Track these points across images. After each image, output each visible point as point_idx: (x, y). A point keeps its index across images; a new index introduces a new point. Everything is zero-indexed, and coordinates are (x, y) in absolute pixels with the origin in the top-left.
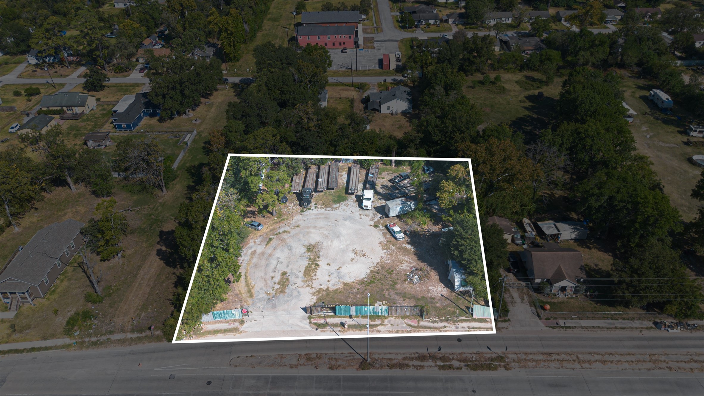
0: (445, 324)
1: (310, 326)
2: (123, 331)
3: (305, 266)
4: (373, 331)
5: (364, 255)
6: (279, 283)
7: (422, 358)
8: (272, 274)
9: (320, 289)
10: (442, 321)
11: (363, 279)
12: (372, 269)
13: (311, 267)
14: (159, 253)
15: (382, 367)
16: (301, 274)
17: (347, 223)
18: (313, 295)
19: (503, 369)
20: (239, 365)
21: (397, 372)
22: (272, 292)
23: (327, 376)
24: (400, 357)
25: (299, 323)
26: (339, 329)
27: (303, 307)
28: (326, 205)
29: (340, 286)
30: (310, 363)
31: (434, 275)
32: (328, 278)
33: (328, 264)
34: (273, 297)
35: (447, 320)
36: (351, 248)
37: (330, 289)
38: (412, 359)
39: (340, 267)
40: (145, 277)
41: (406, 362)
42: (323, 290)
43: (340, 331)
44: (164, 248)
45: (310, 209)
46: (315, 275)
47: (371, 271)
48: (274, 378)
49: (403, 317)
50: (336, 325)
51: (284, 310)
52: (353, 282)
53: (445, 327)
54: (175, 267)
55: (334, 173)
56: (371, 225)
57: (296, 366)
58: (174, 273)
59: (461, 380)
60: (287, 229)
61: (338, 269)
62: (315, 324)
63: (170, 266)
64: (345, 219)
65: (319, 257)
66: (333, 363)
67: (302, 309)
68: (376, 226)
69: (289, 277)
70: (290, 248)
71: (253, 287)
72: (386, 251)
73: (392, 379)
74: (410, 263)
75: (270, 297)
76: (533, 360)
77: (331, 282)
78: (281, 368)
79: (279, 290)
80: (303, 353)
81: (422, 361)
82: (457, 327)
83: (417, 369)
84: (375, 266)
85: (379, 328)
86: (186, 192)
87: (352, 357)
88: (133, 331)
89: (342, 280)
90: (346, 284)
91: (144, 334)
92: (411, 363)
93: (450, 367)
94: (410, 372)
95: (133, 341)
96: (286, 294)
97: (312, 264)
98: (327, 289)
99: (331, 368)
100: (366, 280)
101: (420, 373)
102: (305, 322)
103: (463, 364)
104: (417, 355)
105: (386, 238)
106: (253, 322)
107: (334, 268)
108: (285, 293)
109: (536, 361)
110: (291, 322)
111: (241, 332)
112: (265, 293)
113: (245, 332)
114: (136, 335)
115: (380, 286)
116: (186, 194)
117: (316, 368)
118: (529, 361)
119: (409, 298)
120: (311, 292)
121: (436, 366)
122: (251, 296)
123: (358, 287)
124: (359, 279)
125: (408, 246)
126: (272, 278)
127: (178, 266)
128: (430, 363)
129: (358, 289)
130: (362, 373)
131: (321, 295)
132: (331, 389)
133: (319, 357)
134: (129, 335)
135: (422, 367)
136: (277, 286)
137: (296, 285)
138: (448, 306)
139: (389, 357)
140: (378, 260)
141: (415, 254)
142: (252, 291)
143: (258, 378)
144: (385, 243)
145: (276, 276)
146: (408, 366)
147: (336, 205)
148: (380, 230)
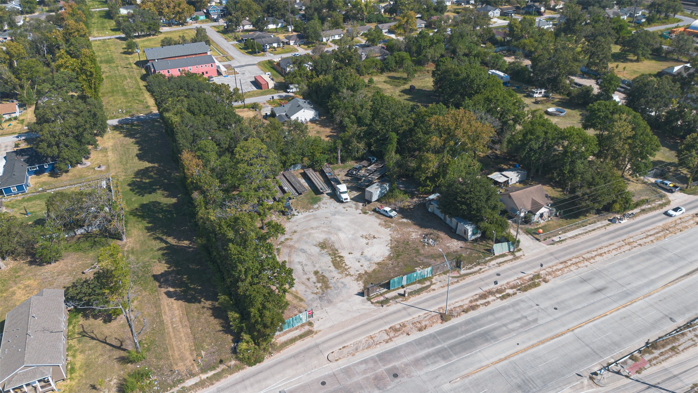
0: (478, 267)
1: (375, 306)
2: (192, 375)
3: (330, 262)
4: (430, 291)
5: (375, 238)
6: (319, 282)
7: (483, 296)
8: (305, 277)
9: (359, 274)
10: (475, 266)
11: (389, 256)
12: (390, 246)
13: (336, 260)
14: (169, 295)
15: (459, 314)
16: (332, 268)
17: (338, 217)
18: (357, 281)
19: (544, 283)
20: (340, 358)
21: (472, 314)
22: (317, 291)
23: (422, 337)
24: (467, 302)
25: (363, 307)
26: (401, 299)
27: (356, 293)
28: (306, 208)
29: (375, 266)
30: (399, 333)
31: (442, 234)
32: (359, 264)
33: (349, 253)
34: (323, 294)
35: (479, 264)
36: (359, 235)
37: (368, 272)
38: (476, 300)
39: (362, 252)
40: (174, 320)
41: (474, 304)
42: (363, 274)
43: (402, 301)
44: (171, 290)
45: (294, 215)
46: (346, 265)
47: (391, 248)
48: (379, 356)
49: (445, 273)
50: (395, 298)
51: (341, 301)
52: (383, 260)
53: (481, 269)
54: (200, 302)
55: (293, 180)
56: (360, 213)
57: (390, 339)
58: (203, 307)
59: (523, 301)
60: (287, 236)
61: (362, 255)
62: (378, 302)
63: (194, 302)
64: (334, 215)
65: (337, 250)
66: (419, 325)
67: (357, 295)
68: (365, 213)
69: (324, 274)
70: (304, 251)
71: (297, 293)
72: (389, 229)
73: (474, 320)
74: (416, 232)
75: (320, 295)
76: (559, 270)
77: (364, 266)
78: (378, 346)
79: (323, 287)
80: (387, 327)
81: (485, 299)
82: (489, 267)
83: (486, 306)
84: (391, 243)
85: (433, 287)
86: (149, 234)
87: (430, 316)
88: (204, 370)
89: (372, 262)
90: (378, 264)
91: (219, 370)
92: (478, 303)
93: (508, 295)
94: (482, 310)
95: (211, 380)
96: (332, 288)
97: (335, 257)
98: (366, 272)
99: (420, 330)
100: (392, 255)
101: (490, 308)
102: (367, 304)
103: (515, 290)
104: (478, 296)
105: (381, 219)
106: (320, 320)
107: (357, 254)
108: (330, 287)
109: (560, 270)
110: (355, 308)
111: (316, 332)
112: (312, 293)
113: (320, 331)
114: (210, 374)
115: (407, 256)
116: (150, 236)
117: (408, 334)
118: (556, 271)
119: (438, 258)
120: (353, 279)
121: (498, 298)
122: (301, 300)
123: (391, 262)
124: (386, 256)
125: (405, 220)
126: (308, 279)
127: (202, 300)
128: (491, 298)
129: (392, 264)
130: (447, 325)
131: (364, 278)
132: (433, 345)
133: (403, 325)
134: (204, 376)
135: (488, 303)
136: (319, 285)
137: (335, 278)
138: (471, 254)
139: (459, 305)
140: (389, 238)
141: (415, 224)
142: (299, 296)
143: (365, 362)
144: (384, 223)
145: (310, 276)
146: (477, 306)
147: (316, 206)
148: (370, 215)
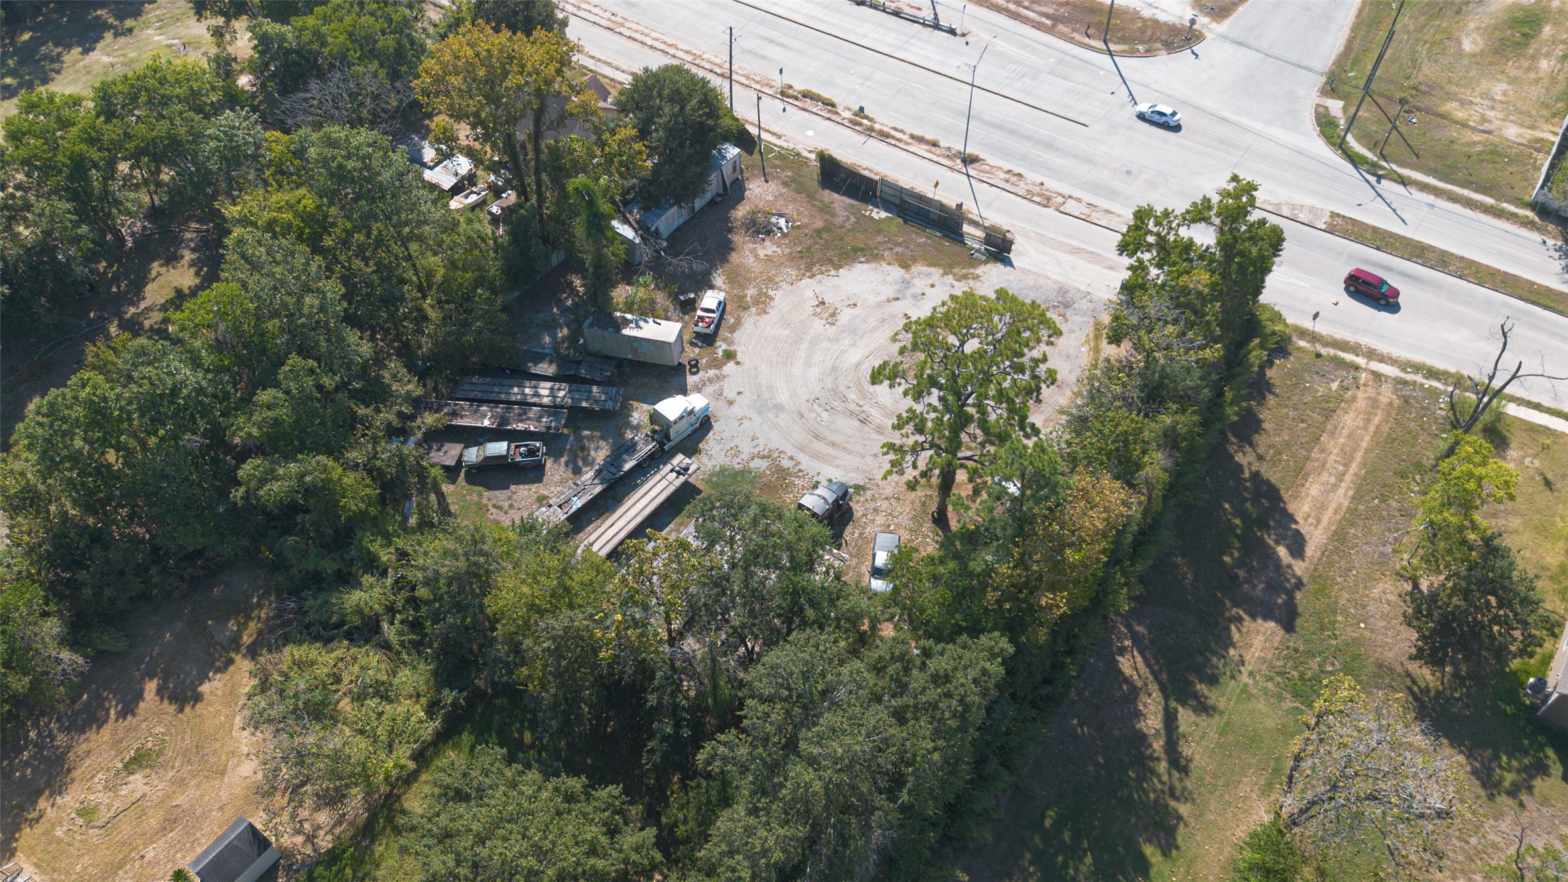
2: (1377, 376)
7: (883, 136)
9: (958, 280)
11: (867, 262)
12: (833, 272)
14: (1297, 546)
17: (783, 397)
18: (978, 276)
22: (1054, 317)
27: (1009, 268)
29: (918, 268)
31: (740, 212)
32: (930, 291)
33: (908, 318)
35: (798, 154)
36: (831, 330)
37: (941, 271)
38: (899, 140)
39: (889, 301)
41: (910, 141)
42: (954, 275)
44: (1282, 551)
47: (837, 267)
52: (889, 264)
54: (1256, 475)
56: (738, 363)
57: (1071, 198)
58: (1260, 458)
61: (897, 299)
63: (1268, 483)
66: (1014, 179)
67: (1012, 266)
68: (730, 356)
71: (1087, 341)
72: (770, 292)
74: (753, 251)
75: (1061, 310)
77: (930, 282)
78: (1095, 205)
80: (1050, 211)
81: (888, 132)
84: (822, 273)
87: (981, 175)
89: (907, 276)
90: (905, 266)
91: (1332, 352)
92: (905, 138)
95: (1355, 349)
98: (945, 274)
102: (1020, 248)
104: (889, 140)
107: (902, 306)
112: (1067, 321)
114: (1349, 357)
115: (848, 238)
119: (820, 200)
120: (978, 284)
122: (1098, 326)
123: (887, 253)
124: (874, 265)
125: (718, 281)
127: (1247, 475)
129: (891, 249)
130: (984, 154)
131: (965, 271)
134: (1361, 361)
135: (894, 129)
138: (776, 167)
140: (806, 281)
141: (724, 261)
142: (1091, 336)
144: (753, 310)
146: (912, 137)
147: (759, 465)
148: (730, 342)
